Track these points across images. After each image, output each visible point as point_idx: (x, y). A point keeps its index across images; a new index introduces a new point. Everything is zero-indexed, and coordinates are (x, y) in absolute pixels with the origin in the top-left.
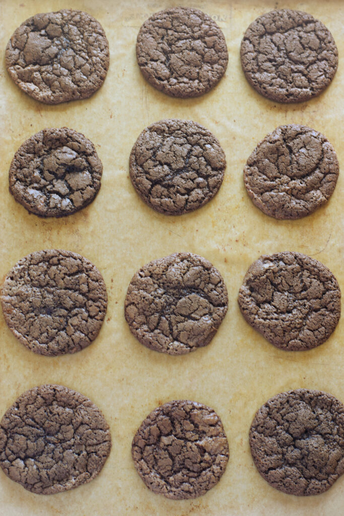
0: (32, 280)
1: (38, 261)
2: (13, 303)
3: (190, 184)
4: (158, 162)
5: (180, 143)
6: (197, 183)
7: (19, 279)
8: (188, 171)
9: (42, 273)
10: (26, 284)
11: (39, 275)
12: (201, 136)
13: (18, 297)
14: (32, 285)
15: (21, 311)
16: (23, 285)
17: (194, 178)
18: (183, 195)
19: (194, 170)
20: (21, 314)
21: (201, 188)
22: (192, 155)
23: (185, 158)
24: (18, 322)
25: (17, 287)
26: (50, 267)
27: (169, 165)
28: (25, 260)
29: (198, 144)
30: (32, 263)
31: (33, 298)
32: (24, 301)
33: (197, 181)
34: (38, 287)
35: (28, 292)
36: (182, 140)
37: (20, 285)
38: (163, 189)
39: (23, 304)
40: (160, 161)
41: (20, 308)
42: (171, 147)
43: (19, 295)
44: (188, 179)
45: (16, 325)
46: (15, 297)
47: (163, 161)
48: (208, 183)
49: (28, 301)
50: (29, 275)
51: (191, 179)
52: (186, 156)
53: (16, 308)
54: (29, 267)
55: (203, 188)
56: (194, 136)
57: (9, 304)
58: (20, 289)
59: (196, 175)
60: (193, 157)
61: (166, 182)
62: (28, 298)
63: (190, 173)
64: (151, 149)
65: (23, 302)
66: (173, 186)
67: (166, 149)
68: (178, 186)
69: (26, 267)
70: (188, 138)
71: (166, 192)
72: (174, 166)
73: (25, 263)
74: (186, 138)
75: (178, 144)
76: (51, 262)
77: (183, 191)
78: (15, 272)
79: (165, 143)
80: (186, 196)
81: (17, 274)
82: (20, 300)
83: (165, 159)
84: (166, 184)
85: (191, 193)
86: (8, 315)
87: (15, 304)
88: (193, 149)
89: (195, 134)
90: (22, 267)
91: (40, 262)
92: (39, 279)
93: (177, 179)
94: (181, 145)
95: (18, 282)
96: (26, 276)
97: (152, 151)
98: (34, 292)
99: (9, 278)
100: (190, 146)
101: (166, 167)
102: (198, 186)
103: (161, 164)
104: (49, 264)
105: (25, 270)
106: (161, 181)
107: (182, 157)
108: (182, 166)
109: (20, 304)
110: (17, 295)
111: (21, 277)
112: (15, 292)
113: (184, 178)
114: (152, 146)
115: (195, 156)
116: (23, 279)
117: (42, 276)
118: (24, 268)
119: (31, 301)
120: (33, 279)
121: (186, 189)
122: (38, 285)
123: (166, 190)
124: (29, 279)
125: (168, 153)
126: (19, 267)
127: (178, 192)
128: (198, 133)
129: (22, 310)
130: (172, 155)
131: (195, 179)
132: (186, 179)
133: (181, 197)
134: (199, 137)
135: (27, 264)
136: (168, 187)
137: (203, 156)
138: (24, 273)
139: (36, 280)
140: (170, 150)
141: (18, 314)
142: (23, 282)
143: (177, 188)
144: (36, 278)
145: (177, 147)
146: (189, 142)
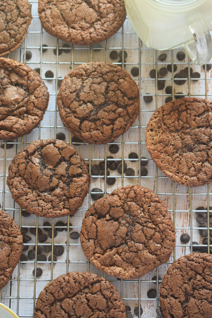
0: (168, 128)
1: (169, 111)
2: (159, 149)
3: (112, 115)
4: (82, 102)
5: (98, 82)
6: (118, 113)
7: (158, 130)
8: (109, 105)
9: (175, 120)
10: (164, 132)
11: (174, 122)
12: (114, 73)
13: (161, 143)
14: (169, 131)
15: (167, 155)
16: (162, 133)
17: (114, 109)
18: (108, 125)
19: (114, 102)
20: (167, 157)
21: (122, 117)
22: (110, 90)
23: (104, 94)
24: (167, 164)
25: (158, 136)
26: (181, 114)
27: (91, 102)
28: (158, 113)
29: (113, 81)
30: (164, 114)
31: (174, 141)
32: (167, 145)
33: (118, 112)
34: (175, 132)
35: (168, 137)
36: (99, 79)
37: (160, 134)
38: (90, 123)
39: (167, 148)
40: (83, 101)
41: (166, 152)
42: (90, 87)
43: (161, 142)
44: (110, 111)
45: (166, 167)
46: (159, 144)
47: (86, 100)
48: (127, 111)
49: (171, 145)
50: (165, 124)
51: (112, 111)
52: (105, 92)
53: (162, 153)
54: (163, 118)
55: (124, 116)
56: (108, 74)
57: (156, 151)
58: (161, 137)
59: (116, 107)
60: (111, 92)
61: (92, 117)
62: (170, 143)
63: (111, 105)
64: (74, 92)
65: (166, 147)
66: (99, 119)
67: (86, 89)
68: (103, 118)
69: (161, 118)
70: (104, 76)
71: (93, 126)
72: (96, 102)
73: (159, 116)
74: (101, 77)
75: (96, 83)
76: (180, 110)
77: (108, 122)
78: (153, 124)
79: (85, 84)
80: (111, 126)
81: (155, 125)
82: (164, 146)
83: (87, 98)
84: (92, 119)
85: (115, 122)
86: (157, 160)
87: (161, 150)
88: (109, 85)
89: (109, 72)
90: (157, 119)
91: (171, 112)
92: (174, 125)
93: (101, 113)
94: (99, 83)
95: (158, 132)
96: (163, 125)
97: (75, 93)
98: (174, 136)
99: (150, 131)
100: (106, 83)
101: (89, 104)
102: (120, 116)
103: (85, 103)
104: (179, 111)
105: (160, 121)
106: (87, 117)
107: (102, 93)
108: (103, 101)
109: (164, 149)
110: (159, 142)
111: (159, 128)
112: (158, 141)
113: (106, 111)
114: (74, 89)
115: (112, 91)
116: (160, 129)
117: (176, 122)
118: (159, 119)
119: (173, 144)
120: (170, 126)
121: (109, 120)
122: (175, 130)
123: (93, 124)
124: (166, 127)
125: (89, 93)
126: (155, 120)
127: (104, 123)
128: (111, 71)
129: (167, 153)
130: (92, 94)
131: (116, 110)
132: (108, 112)
133: (107, 127)
134: (112, 75)
135: (161, 116)
136: (94, 121)
137: (118, 90)
138: (161, 124)
139: (172, 127)
140: (90, 90)
141: (165, 158)
142: (161, 131)
143: (103, 121)
144: (172, 125)
145: (95, 86)
146: (105, 80)
